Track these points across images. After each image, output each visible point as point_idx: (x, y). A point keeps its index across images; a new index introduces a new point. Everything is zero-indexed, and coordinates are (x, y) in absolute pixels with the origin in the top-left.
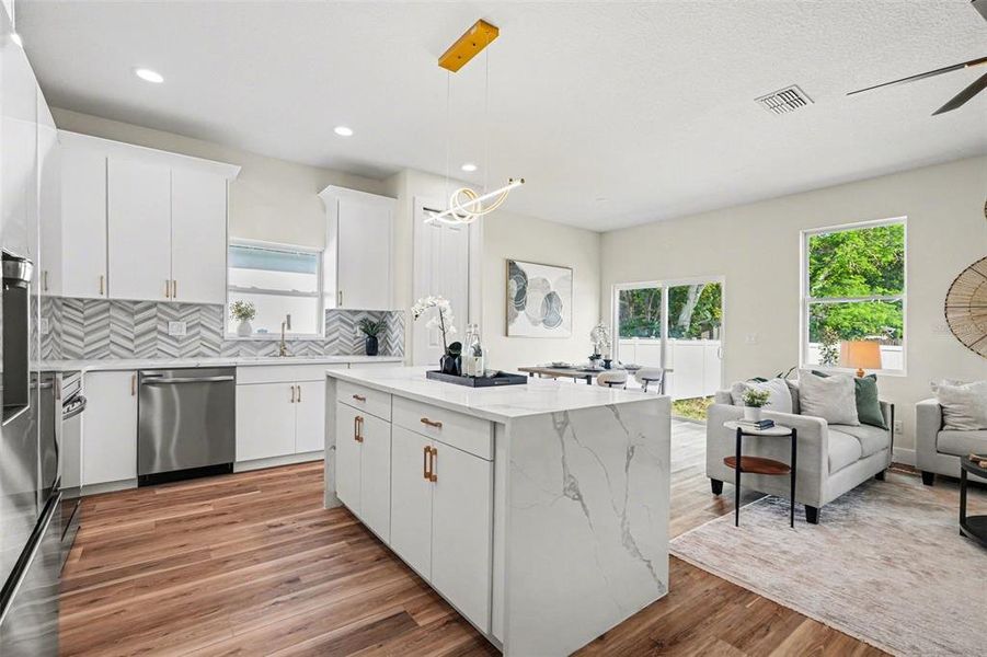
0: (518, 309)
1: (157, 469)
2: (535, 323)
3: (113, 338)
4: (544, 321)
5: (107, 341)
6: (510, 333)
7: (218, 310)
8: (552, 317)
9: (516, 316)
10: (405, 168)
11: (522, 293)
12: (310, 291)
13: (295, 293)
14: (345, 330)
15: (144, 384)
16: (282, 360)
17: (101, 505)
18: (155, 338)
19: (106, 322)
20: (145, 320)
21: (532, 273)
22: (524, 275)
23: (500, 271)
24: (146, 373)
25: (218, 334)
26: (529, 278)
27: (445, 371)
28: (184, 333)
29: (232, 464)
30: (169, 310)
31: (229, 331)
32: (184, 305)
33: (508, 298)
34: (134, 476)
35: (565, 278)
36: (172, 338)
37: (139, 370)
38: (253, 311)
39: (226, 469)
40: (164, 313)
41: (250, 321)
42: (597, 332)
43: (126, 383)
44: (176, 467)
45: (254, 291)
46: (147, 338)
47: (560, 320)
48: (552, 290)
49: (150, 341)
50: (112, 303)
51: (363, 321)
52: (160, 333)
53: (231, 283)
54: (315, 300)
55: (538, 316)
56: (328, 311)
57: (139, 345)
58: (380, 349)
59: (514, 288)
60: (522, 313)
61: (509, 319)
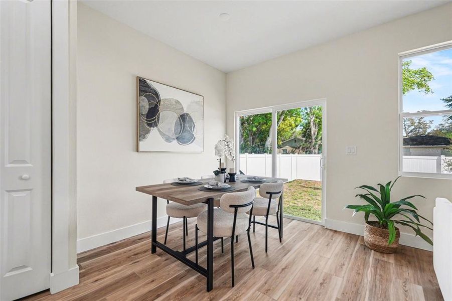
0: (150, 125)
2: (168, 140)
4: (177, 138)
6: (140, 149)
8: (186, 135)
9: (148, 131)
11: (153, 112)
21: (165, 93)
22: (157, 94)
23: (131, 89)
26: (162, 97)
33: (139, 114)
35: (197, 103)
42: (222, 147)
47: (192, 138)
48: (186, 111)
55: (172, 134)
59: (146, 105)
60: (154, 131)
61: (141, 134)
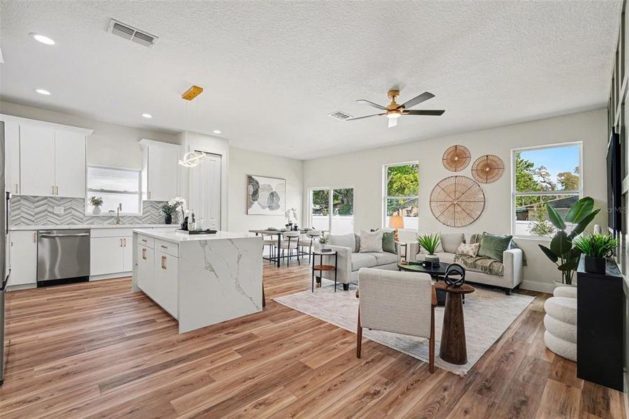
0: (254, 200)
1: (47, 278)
2: (263, 208)
3: (23, 214)
4: (269, 207)
5: (19, 216)
6: (249, 213)
7: (82, 201)
8: (274, 205)
9: (253, 203)
10: (184, 131)
11: (255, 193)
12: (134, 191)
13: (125, 192)
14: (154, 212)
15: (41, 236)
16: (118, 226)
17: (17, 294)
18: (47, 215)
19: (19, 206)
20: (42, 205)
21: (262, 182)
22: (257, 183)
23: (244, 180)
24: (41, 232)
25: (81, 213)
26: (260, 184)
27: (183, 229)
28: (62, 212)
29: (88, 277)
30: (54, 201)
31: (88, 211)
32: (63, 198)
33: (248, 195)
34: (36, 282)
35: (281, 184)
36: (56, 215)
37: (38, 231)
38: (101, 201)
39: (85, 279)
40: (51, 202)
41: (100, 206)
43: (31, 236)
44: (59, 277)
45: (102, 191)
46: (43, 214)
47: (278, 206)
48: (274, 190)
49: (44, 216)
50: (22, 197)
51: (163, 207)
52: (49, 212)
53: (89, 187)
54: (137, 196)
55: (266, 204)
56: (144, 202)
57: (38, 219)
58: (172, 220)
59: (251, 190)
60: (256, 203)
61: (249, 206)
